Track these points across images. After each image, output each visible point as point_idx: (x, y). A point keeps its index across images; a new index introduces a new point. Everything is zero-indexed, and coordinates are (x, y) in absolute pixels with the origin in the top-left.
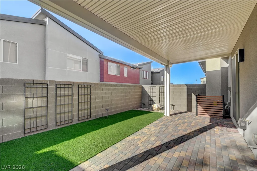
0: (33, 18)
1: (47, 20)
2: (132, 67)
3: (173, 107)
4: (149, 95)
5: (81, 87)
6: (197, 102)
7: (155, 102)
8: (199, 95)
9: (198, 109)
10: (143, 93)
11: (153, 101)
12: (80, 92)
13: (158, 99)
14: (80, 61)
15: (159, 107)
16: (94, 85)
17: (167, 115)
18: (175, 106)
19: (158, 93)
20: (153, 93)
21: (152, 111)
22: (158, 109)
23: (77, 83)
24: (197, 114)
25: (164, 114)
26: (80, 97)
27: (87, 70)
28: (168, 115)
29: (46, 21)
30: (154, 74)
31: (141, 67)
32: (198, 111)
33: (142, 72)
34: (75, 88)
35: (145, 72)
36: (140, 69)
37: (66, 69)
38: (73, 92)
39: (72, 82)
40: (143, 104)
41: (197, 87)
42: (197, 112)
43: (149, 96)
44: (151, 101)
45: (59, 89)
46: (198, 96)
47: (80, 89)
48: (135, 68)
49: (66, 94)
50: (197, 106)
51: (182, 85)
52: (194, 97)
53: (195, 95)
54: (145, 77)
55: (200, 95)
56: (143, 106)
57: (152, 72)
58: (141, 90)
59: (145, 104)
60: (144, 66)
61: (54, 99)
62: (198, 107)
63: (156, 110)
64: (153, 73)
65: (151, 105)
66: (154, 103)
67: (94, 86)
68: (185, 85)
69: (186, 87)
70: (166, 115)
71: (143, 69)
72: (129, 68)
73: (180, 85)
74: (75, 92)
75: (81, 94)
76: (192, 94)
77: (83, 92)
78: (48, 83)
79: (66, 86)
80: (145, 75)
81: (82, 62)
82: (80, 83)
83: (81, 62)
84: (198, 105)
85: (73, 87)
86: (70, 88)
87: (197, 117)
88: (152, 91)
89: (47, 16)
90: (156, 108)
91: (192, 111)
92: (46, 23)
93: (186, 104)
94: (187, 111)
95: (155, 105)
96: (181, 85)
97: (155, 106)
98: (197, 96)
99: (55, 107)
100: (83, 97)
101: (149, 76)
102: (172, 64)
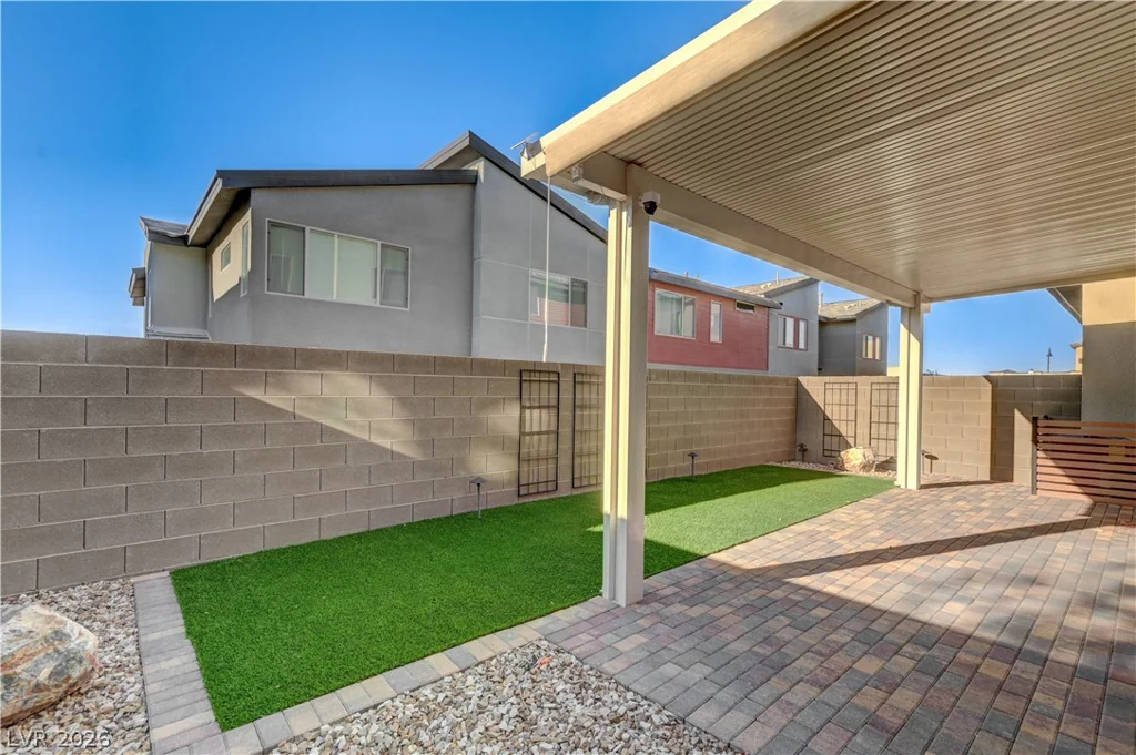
0: (431, 167)
1: (479, 166)
2: (740, 305)
3: (927, 461)
4: (825, 414)
6: (1035, 441)
7: (851, 441)
8: (1046, 418)
9: (1039, 469)
10: (802, 408)
11: (840, 436)
13: (863, 430)
14: (565, 288)
15: (871, 457)
17: (909, 487)
18: (936, 458)
19: (863, 407)
20: (844, 408)
21: (845, 473)
22: (866, 467)
24: (1034, 490)
25: (896, 483)
27: (586, 321)
28: (913, 485)
29: (477, 171)
30: (831, 329)
31: (776, 301)
32: (1039, 477)
33: (781, 320)
35: (790, 323)
36: (772, 311)
37: (527, 320)
40: (801, 446)
41: (1039, 389)
42: (1035, 481)
43: (826, 419)
44: (835, 439)
46: (1040, 423)
48: (752, 308)
50: (1035, 458)
51: (973, 379)
52: (1022, 426)
53: (1027, 417)
54: (790, 341)
55: (1051, 419)
56: (799, 455)
57: (820, 322)
58: (793, 396)
59: (808, 447)
60: (788, 295)
61: (569, 414)
62: (1040, 462)
63: (858, 469)
64: (824, 323)
65: (833, 454)
66: (848, 446)
68: (987, 377)
69: (989, 387)
70: (903, 486)
71: (784, 310)
72: (731, 307)
73: (959, 377)
76: (1017, 414)
78: (560, 370)
80: (790, 334)
81: (572, 292)
83: (567, 292)
84: (1040, 454)
87: (1033, 497)
88: (836, 398)
89: (482, 155)
90: (858, 462)
91: (1011, 480)
92: (477, 177)
93: (989, 453)
94: (991, 478)
95: (853, 450)
96: (964, 377)
97: (854, 457)
98: (1034, 421)
99: (570, 435)
101: (807, 338)
102: (931, 300)
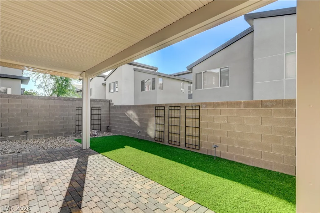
5: (188, 109)
12: (187, 114)
16: (204, 106)
23: (184, 104)
26: (187, 120)
34: (183, 110)
38: (181, 114)
39: (181, 104)
45: (171, 110)
47: (187, 111)
49: (176, 116)
61: (167, 119)
67: (205, 108)
74: (183, 114)
75: (188, 117)
77: (191, 114)
79: (176, 108)
82: (187, 104)
85: (181, 109)
86: (179, 110)
100: (191, 120)
